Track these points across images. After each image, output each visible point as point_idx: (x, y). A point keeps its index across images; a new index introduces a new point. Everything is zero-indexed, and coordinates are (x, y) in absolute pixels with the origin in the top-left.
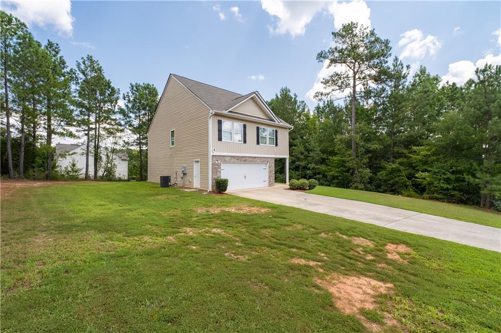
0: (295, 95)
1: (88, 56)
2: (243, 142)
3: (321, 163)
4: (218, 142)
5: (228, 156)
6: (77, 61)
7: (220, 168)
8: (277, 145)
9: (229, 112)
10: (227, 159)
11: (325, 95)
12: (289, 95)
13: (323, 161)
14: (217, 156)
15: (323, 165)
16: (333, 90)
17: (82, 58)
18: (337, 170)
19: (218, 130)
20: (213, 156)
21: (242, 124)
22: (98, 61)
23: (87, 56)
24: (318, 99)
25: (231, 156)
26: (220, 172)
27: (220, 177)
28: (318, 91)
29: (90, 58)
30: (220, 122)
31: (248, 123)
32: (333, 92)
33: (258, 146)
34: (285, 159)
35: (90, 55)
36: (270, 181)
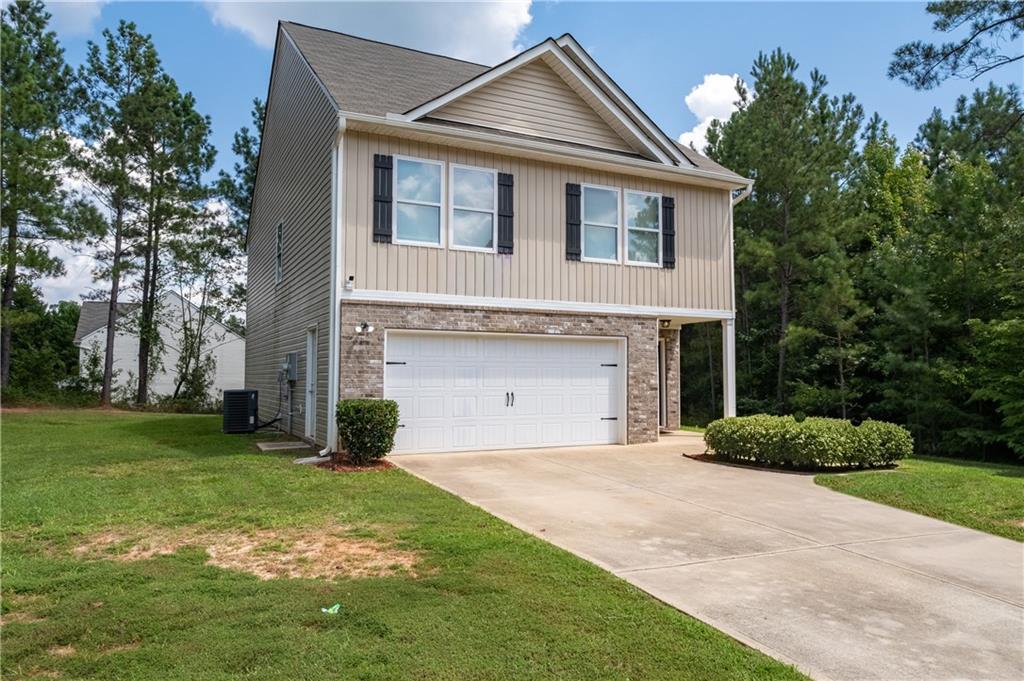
0: (815, 76)
1: (123, 23)
2: (495, 250)
3: (936, 350)
4: (373, 248)
5: (419, 307)
6: (90, 43)
7: (380, 356)
8: (669, 263)
9: (424, 119)
10: (414, 318)
11: (946, 56)
12: (789, 78)
13: (944, 343)
14: (366, 304)
15: (940, 360)
16: (979, 28)
17: (106, 32)
18: (1008, 378)
19: (377, 200)
20: (343, 304)
21: (493, 172)
22: (149, 37)
23: (119, 25)
24: (913, 78)
25: (433, 308)
26: (379, 373)
27: (380, 391)
28: (908, 41)
29: (127, 29)
30: (383, 166)
31: (524, 169)
32: (984, 37)
33: (572, 265)
34: (718, 325)
35: (128, 23)
36: (632, 421)
